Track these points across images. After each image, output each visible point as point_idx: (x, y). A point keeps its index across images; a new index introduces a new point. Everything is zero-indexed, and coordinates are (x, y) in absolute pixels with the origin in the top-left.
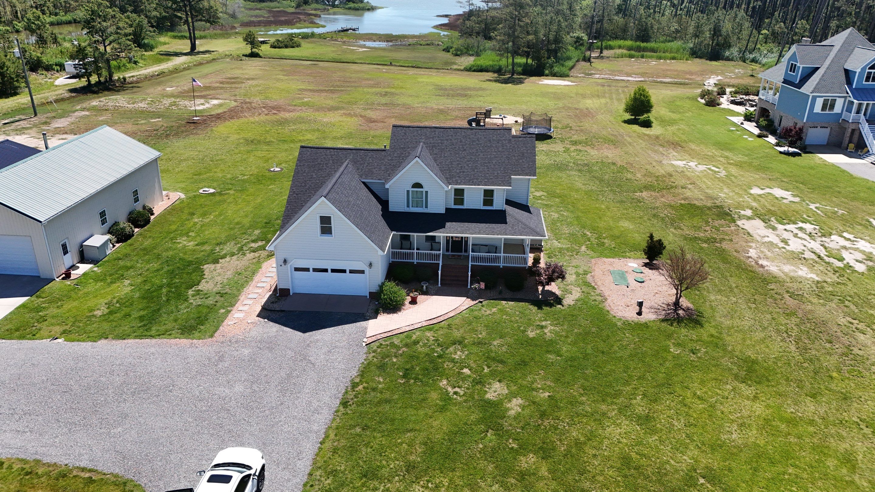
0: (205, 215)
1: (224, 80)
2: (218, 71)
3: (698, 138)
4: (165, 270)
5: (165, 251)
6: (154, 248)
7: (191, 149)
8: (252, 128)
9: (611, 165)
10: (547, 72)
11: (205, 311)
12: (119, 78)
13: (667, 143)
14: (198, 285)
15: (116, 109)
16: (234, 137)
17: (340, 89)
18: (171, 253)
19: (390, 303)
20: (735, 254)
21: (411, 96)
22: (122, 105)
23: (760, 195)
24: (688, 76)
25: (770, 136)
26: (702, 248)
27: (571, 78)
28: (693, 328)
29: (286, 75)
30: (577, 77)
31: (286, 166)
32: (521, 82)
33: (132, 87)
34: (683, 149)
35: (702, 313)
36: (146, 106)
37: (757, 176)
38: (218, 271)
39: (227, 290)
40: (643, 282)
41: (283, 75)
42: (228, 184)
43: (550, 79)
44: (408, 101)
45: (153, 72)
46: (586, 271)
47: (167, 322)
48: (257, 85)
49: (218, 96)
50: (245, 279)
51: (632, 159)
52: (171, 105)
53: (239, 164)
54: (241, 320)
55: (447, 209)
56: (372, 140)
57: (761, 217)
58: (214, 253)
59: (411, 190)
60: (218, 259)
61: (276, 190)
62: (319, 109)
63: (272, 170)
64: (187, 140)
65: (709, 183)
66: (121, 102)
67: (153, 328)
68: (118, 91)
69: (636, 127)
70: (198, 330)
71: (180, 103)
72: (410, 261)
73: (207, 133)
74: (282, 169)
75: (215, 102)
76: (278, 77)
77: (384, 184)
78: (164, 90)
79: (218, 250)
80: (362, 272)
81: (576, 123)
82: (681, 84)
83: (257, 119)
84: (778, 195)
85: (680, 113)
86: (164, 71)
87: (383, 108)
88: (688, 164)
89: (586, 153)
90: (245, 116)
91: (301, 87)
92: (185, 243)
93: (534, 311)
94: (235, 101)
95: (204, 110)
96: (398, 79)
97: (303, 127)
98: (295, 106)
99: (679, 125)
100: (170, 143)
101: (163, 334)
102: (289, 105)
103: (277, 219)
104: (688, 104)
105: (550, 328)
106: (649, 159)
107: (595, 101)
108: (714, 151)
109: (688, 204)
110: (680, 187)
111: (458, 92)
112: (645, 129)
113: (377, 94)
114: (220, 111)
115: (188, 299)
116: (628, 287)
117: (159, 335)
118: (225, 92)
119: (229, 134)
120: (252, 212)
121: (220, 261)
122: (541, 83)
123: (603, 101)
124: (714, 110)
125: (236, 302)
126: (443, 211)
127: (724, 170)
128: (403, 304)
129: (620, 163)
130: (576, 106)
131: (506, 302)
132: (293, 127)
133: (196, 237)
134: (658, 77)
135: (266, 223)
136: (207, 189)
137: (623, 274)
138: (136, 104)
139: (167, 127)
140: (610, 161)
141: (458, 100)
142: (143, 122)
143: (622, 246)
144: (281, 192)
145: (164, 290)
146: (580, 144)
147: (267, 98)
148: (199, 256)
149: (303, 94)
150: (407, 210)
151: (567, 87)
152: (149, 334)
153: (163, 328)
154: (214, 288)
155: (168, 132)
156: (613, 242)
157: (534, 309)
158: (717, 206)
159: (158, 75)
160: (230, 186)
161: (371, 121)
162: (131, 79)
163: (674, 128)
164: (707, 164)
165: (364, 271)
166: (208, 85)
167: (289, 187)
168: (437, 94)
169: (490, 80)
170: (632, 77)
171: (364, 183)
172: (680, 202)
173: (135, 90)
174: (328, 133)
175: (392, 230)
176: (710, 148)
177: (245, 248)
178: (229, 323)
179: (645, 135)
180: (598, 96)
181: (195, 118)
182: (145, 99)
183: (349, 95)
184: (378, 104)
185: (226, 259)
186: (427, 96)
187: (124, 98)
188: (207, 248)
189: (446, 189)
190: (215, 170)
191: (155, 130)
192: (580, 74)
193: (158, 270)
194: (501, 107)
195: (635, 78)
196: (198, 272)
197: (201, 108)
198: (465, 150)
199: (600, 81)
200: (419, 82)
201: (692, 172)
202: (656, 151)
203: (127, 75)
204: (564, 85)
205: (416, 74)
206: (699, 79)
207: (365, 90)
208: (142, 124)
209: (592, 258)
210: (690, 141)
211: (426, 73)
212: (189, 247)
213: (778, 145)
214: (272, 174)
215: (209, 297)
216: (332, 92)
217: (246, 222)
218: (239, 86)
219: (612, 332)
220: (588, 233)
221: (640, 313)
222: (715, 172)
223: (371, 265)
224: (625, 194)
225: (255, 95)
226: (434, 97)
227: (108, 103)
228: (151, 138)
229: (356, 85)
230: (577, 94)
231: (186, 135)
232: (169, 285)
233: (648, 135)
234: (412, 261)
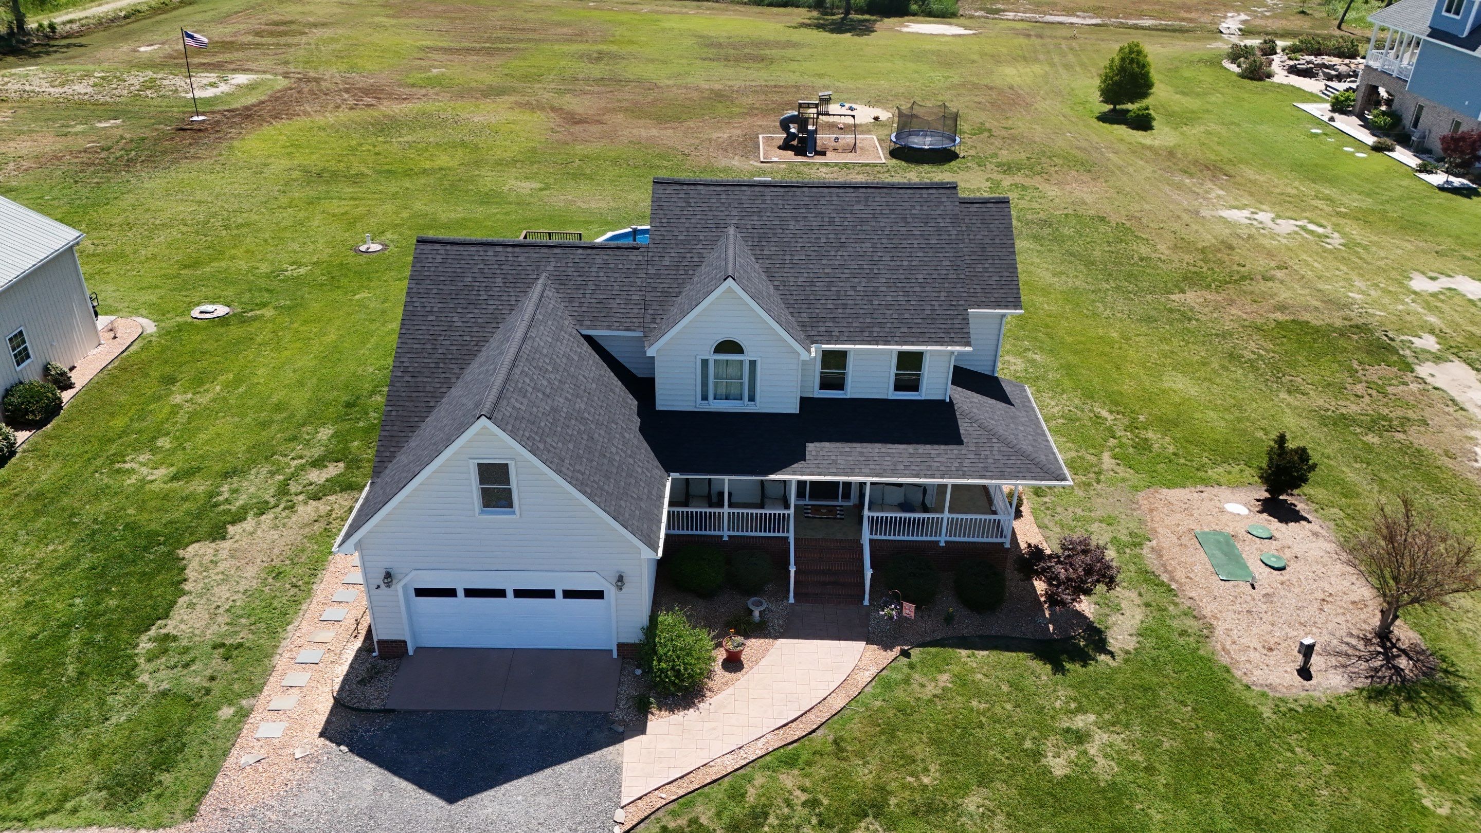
0: (201, 382)
1: (263, 27)
2: (252, 8)
3: (1255, 154)
4: (85, 564)
5: (89, 502)
6: (64, 490)
7: (180, 196)
8: (318, 142)
9: (1097, 223)
10: (914, 7)
11: (178, 713)
12: (41, 25)
13: (1194, 164)
14: (167, 616)
15: (25, 97)
16: (279, 165)
17: (504, 46)
18: (105, 505)
19: (674, 683)
20: (1448, 463)
21: (652, 61)
22: (37, 89)
23: (1434, 295)
24: (1183, 14)
25: (1398, 148)
26: (1369, 448)
27: (962, 20)
28: (1452, 719)
29: (393, 17)
30: (972, 17)
31: (395, 237)
32: (864, 29)
33: (68, 46)
34: (1232, 180)
35: (1453, 665)
36: (90, 90)
37: (1409, 246)
38: (221, 567)
39: (244, 636)
40: (1283, 569)
41: (387, 16)
42: (260, 290)
43: (922, 22)
44: (649, 72)
45: (115, 11)
46: (1137, 536)
47: (70, 761)
48: (332, 39)
49: (250, 65)
50: (293, 591)
51: (1137, 207)
52: (145, 87)
53: (288, 235)
54: (275, 747)
55: (804, 401)
56: (580, 167)
57: (1461, 354)
58: (216, 505)
59: (713, 357)
60: (225, 523)
61: (372, 305)
62: (465, 93)
63: (363, 248)
64: (173, 174)
65: (1316, 265)
66: (36, 81)
67: (29, 789)
68: (36, 56)
69: (1121, 130)
70: (156, 791)
71: (165, 82)
72: (712, 533)
73: (221, 155)
74: (385, 246)
75: (241, 79)
76: (377, 19)
77: (640, 344)
78: (135, 51)
79: (226, 495)
80: (599, 595)
81: (998, 120)
82: (1174, 31)
83: (331, 118)
84: (1472, 293)
85: (1198, 95)
86: (138, 8)
87: (596, 89)
88: (1256, 216)
89: (1037, 194)
90: (306, 113)
91: (424, 43)
92: (144, 470)
93: (1044, 678)
94: (286, 75)
95: (216, 98)
96: (622, 23)
97: (431, 136)
98: (413, 86)
99: (1205, 124)
100: (133, 181)
101: (55, 811)
102: (400, 85)
103: (373, 393)
104: (1206, 75)
105: (1101, 737)
106: (1171, 207)
107: (1021, 70)
108: (1297, 184)
109: (1293, 321)
110: (1259, 277)
111: (746, 51)
112: (1140, 133)
113: (581, 57)
114: (251, 100)
115: (136, 672)
116: (1254, 588)
117: (42, 815)
118: (264, 54)
119: (270, 156)
120: (314, 371)
121: (231, 529)
122: (905, 30)
123: (1037, 69)
124: (1264, 89)
125: (267, 673)
126: (793, 408)
127: (1334, 230)
128: (710, 675)
129: (1114, 219)
130: (986, 81)
131: (969, 652)
132: (409, 138)
133: (173, 451)
134: (1128, 16)
135: (348, 405)
136: (210, 308)
137: (1228, 543)
138: (67, 87)
139: (132, 141)
140: (1092, 212)
141: (748, 68)
142: (80, 128)
143: (1191, 448)
144: (384, 312)
145: (74, 640)
146: (1019, 170)
147: (352, 69)
148: (176, 515)
149: (429, 58)
150: (703, 407)
151: (959, 40)
152: (13, 811)
153: (54, 786)
154: (207, 626)
155: (133, 153)
156: (1167, 439)
157: (1043, 670)
158: (1357, 327)
159: (125, 17)
160: (266, 297)
161: (574, 119)
162: (68, 27)
163: (1196, 130)
164: (1295, 215)
165: (602, 592)
166: (229, 39)
167: (403, 297)
168: (704, 56)
169: (807, 26)
170: (1078, 16)
171: (589, 339)
172: (1272, 316)
173: (72, 52)
174: (484, 151)
175: (669, 469)
176: (1286, 176)
177: (294, 487)
178: (243, 761)
179: (1144, 147)
180: (1025, 59)
181: (195, 118)
182: (88, 75)
183: (525, 59)
184: (587, 80)
185: (244, 525)
186: (684, 61)
187: (44, 72)
188: (199, 486)
189: (804, 355)
190: (233, 252)
191: (103, 149)
192: (976, 10)
193: (65, 566)
194: (837, 84)
195: (1084, 18)
196: (169, 570)
197: (210, 93)
198: (843, 245)
199: (1020, 25)
200: (664, 30)
201: (1273, 238)
202: (1179, 187)
203: (59, 18)
204: (953, 36)
205: (657, 12)
206: (1205, 19)
207: (556, 47)
208: (76, 134)
209: (1135, 488)
210: (1241, 161)
211: (676, 10)
212: (153, 487)
213: (1423, 169)
214: (363, 259)
215: (193, 661)
216: (490, 52)
217: (300, 402)
218: (295, 40)
219: (1259, 745)
220: (1104, 413)
221: (1305, 673)
222: (1319, 236)
223: (620, 580)
224: (1149, 297)
225: (328, 62)
226: (699, 62)
227: (6, 83)
228: (92, 169)
229: (537, 37)
230: (983, 54)
231: (175, 161)
232: (90, 618)
233: (1150, 148)
234: (717, 533)
